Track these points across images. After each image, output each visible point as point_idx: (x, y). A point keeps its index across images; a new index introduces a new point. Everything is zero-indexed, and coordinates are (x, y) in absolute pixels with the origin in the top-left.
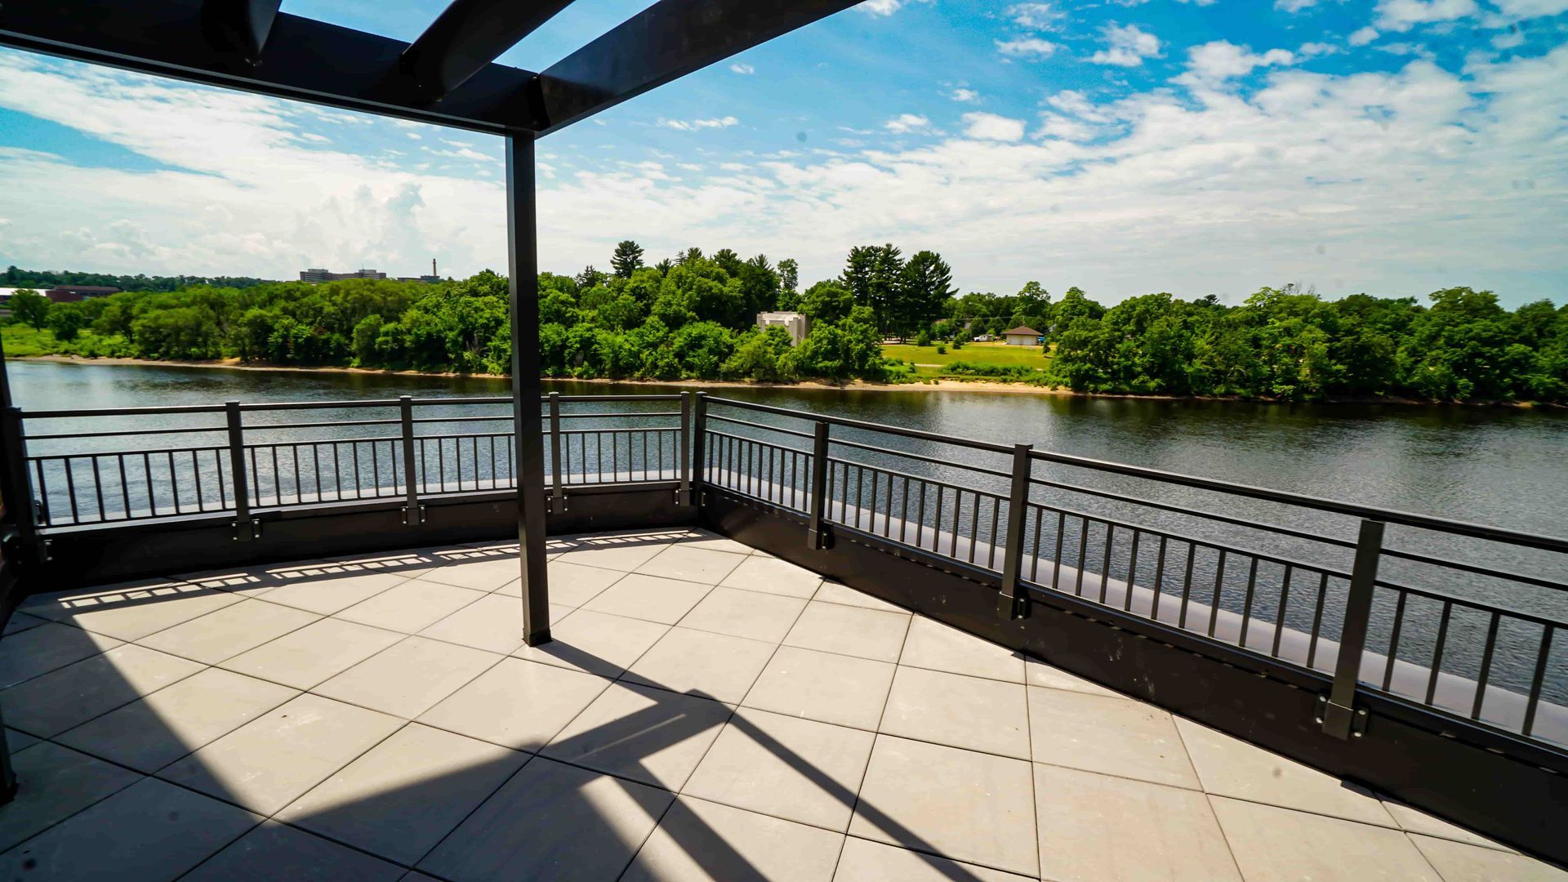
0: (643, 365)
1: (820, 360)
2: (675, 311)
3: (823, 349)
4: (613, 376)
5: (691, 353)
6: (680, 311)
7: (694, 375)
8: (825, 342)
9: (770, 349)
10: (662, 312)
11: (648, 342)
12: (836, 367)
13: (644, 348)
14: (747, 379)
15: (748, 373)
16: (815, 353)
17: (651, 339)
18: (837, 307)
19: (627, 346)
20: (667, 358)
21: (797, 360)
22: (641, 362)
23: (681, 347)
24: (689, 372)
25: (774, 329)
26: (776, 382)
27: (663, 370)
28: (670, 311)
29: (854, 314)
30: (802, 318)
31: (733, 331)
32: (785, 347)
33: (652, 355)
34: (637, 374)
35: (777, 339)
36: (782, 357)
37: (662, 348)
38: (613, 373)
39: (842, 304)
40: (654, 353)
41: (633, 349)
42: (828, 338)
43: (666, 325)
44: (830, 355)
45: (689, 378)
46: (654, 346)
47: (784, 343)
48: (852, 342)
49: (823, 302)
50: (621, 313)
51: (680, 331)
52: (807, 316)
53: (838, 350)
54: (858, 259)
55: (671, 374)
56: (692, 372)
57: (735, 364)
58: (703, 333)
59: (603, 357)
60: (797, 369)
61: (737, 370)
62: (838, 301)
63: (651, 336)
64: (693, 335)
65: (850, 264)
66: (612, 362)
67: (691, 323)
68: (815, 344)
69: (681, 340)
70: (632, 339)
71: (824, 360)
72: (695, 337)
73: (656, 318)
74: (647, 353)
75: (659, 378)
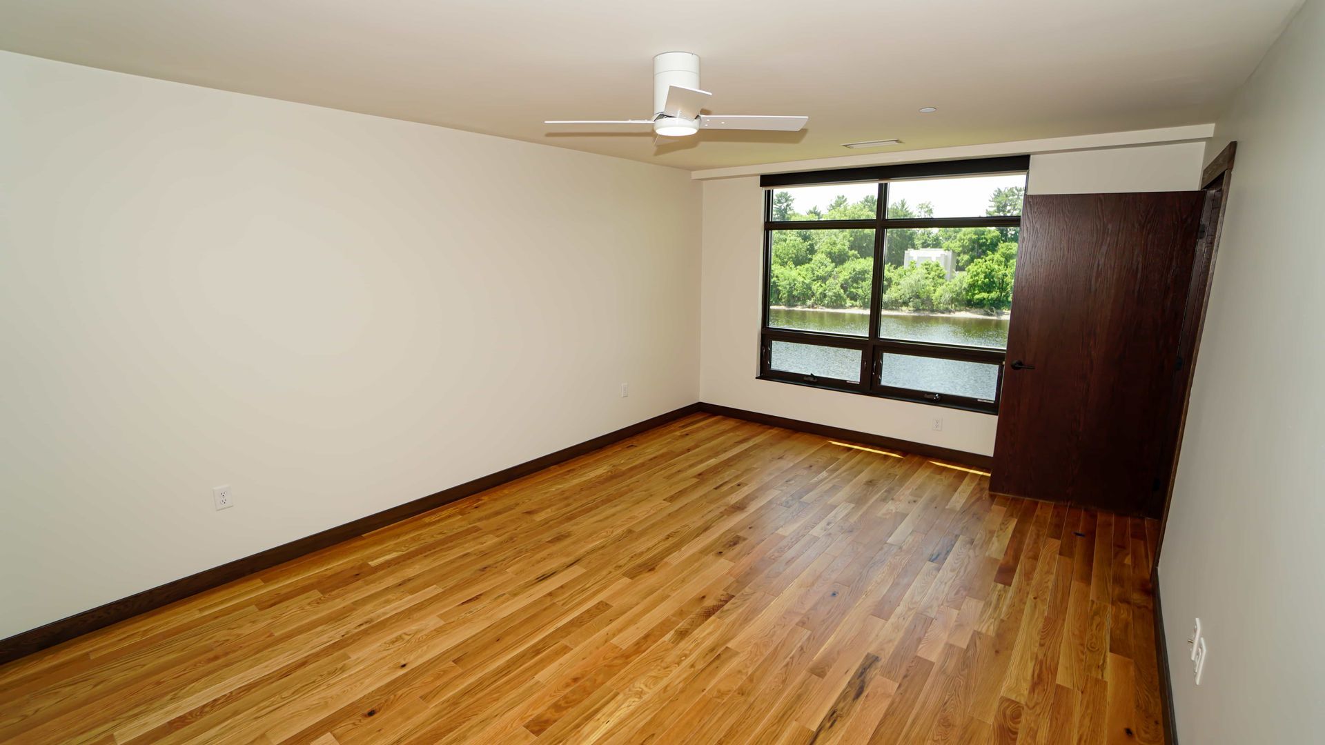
0: (813, 294)
1: (976, 292)
2: (840, 251)
3: (980, 282)
4: (789, 304)
5: (855, 285)
6: (844, 250)
7: (858, 303)
8: (982, 276)
9: (928, 282)
10: (828, 250)
11: (818, 276)
12: (992, 299)
13: (814, 280)
14: (904, 308)
15: (905, 304)
16: (972, 286)
17: (820, 273)
18: (984, 244)
19: (800, 279)
20: (834, 288)
21: (953, 292)
22: (813, 292)
23: (846, 280)
24: (853, 301)
25: (929, 265)
26: (933, 311)
27: (832, 299)
28: (836, 249)
29: (1002, 250)
30: (949, 254)
31: (891, 265)
32: (940, 281)
33: (821, 286)
34: (809, 302)
35: (933, 273)
36: (940, 290)
37: (831, 280)
38: (789, 301)
39: (989, 241)
40: (823, 285)
41: (805, 281)
42: (986, 273)
43: (832, 262)
44: (988, 287)
45: (852, 306)
46: (823, 279)
47: (939, 277)
48: (1006, 276)
49: (970, 240)
50: (791, 252)
51: (844, 266)
52: (953, 251)
53: (994, 282)
54: (1000, 199)
55: (837, 302)
56: (856, 300)
57: (896, 295)
58: (866, 268)
59: (780, 288)
60: (953, 300)
61: (896, 300)
62: (985, 238)
63: (820, 271)
64: (857, 270)
65: (993, 204)
66: (788, 292)
67: (853, 260)
68: (972, 278)
69: (846, 274)
70: (804, 273)
71: (980, 292)
72: (859, 272)
73: (824, 256)
74: (818, 284)
75: (828, 306)
